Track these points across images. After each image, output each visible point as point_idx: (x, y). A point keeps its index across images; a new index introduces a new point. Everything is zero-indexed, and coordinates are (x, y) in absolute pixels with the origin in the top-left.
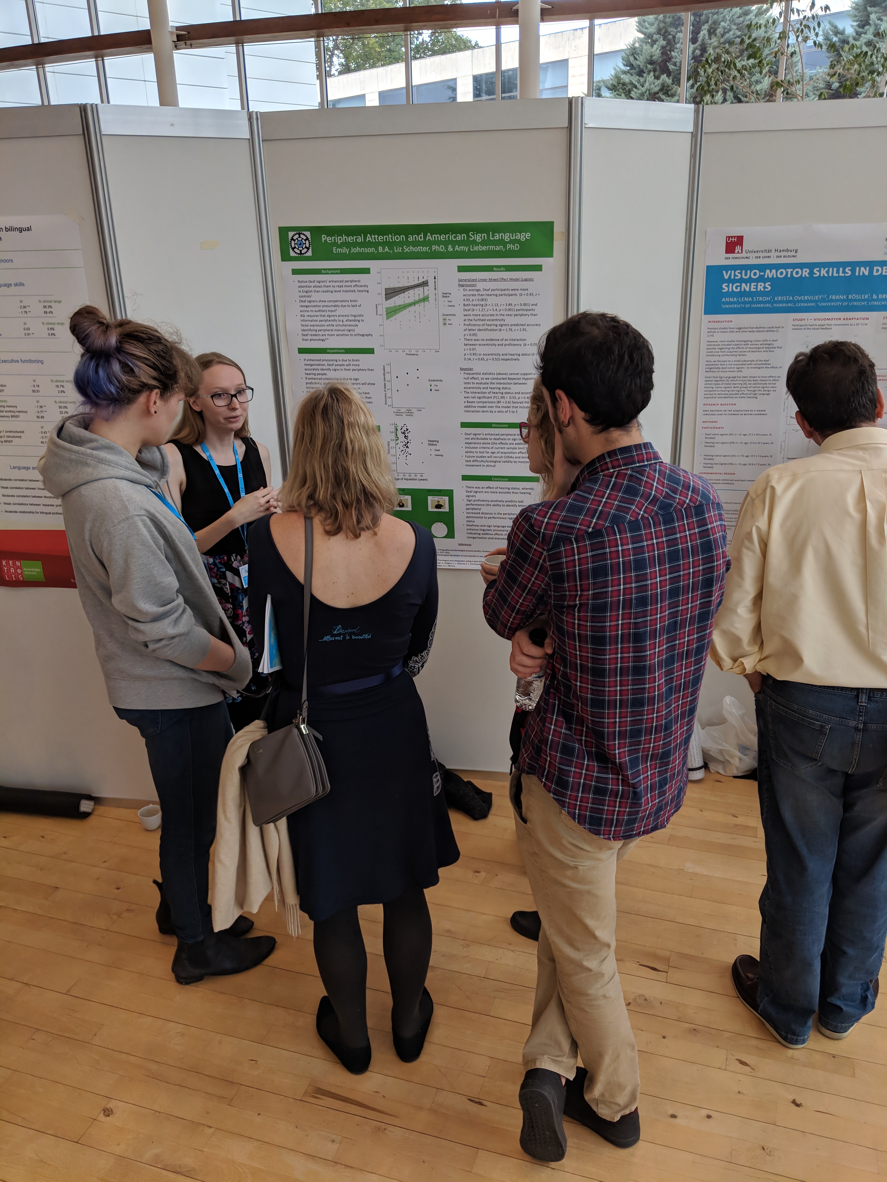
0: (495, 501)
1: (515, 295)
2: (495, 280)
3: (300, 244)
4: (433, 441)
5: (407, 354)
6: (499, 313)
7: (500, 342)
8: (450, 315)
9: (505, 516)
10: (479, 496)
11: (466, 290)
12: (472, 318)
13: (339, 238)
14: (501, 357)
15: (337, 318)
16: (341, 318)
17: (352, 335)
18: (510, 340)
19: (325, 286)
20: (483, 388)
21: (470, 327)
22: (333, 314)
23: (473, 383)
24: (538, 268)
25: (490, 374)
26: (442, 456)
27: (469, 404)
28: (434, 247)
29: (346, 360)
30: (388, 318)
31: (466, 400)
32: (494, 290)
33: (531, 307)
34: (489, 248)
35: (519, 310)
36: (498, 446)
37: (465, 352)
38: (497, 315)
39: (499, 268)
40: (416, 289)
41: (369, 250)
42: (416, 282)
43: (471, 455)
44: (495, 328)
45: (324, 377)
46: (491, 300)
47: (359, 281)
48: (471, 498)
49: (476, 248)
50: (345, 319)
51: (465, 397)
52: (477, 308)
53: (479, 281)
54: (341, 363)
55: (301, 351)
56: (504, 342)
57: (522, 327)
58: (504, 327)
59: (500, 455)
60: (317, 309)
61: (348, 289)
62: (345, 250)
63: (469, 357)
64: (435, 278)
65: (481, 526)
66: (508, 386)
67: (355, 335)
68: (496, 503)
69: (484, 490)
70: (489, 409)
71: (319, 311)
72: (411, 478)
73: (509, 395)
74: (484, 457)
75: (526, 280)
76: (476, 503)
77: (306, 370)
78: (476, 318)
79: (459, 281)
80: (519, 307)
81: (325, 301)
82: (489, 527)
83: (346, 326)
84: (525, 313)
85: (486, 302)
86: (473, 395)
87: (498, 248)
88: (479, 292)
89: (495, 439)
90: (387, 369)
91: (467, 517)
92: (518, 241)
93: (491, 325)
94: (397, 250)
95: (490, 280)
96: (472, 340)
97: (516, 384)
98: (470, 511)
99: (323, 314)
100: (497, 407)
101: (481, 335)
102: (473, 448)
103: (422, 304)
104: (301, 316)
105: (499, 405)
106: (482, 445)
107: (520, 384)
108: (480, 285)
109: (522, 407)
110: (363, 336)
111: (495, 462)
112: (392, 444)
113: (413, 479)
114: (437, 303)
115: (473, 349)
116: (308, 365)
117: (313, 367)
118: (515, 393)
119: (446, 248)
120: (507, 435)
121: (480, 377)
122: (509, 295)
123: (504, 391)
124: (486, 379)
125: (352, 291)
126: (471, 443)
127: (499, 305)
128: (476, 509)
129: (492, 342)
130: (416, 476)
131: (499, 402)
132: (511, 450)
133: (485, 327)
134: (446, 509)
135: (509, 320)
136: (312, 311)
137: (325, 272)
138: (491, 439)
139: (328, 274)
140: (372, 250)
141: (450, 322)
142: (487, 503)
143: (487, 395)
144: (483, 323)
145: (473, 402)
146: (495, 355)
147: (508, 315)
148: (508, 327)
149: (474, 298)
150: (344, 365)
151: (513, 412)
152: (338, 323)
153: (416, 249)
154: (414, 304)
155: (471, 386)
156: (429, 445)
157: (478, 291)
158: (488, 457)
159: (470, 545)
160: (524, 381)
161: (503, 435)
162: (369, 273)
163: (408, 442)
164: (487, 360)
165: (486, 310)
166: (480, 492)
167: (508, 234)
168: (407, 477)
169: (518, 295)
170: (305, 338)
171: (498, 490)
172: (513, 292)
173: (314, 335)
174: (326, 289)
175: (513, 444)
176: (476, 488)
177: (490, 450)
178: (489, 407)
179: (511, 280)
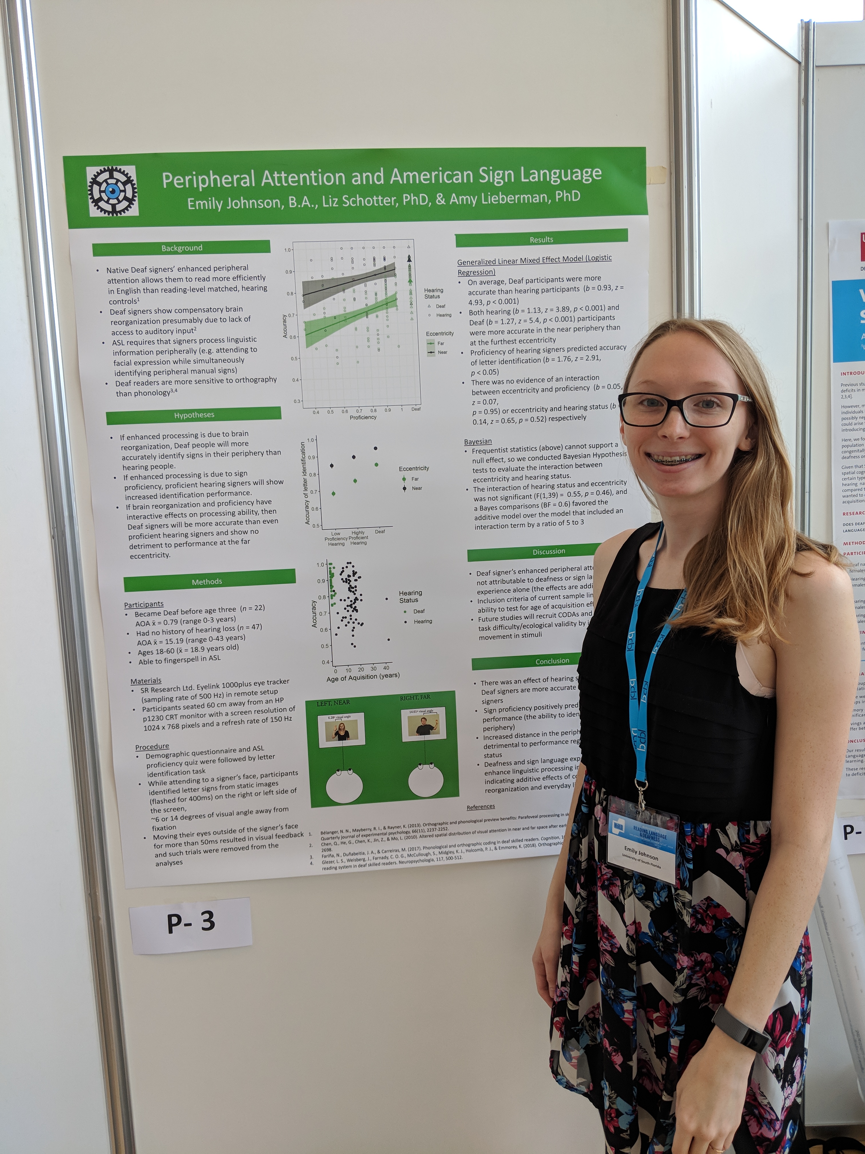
0: (543, 708)
1: (575, 289)
2: (532, 262)
3: (113, 192)
4: (410, 594)
5: (351, 417)
6: (542, 326)
7: (546, 385)
8: (442, 334)
9: (565, 738)
10: (509, 700)
11: (474, 282)
12: (487, 338)
13: (200, 178)
14: (550, 414)
15: (196, 346)
16: (206, 346)
17: (230, 381)
18: (567, 379)
19: (168, 279)
20: (513, 479)
21: (484, 358)
22: (187, 337)
23: (492, 470)
24: (620, 235)
25: (527, 449)
26: (431, 622)
27: (484, 513)
28: (406, 198)
29: (218, 435)
30: (309, 344)
31: (478, 504)
32: (532, 281)
33: (607, 313)
34: (519, 198)
35: (584, 319)
36: (545, 593)
37: (474, 408)
38: (539, 330)
39: (541, 238)
40: (370, 284)
41: (268, 204)
42: (370, 268)
43: (490, 615)
44: (535, 356)
45: (169, 471)
46: (527, 301)
47: (245, 268)
48: (492, 706)
49: (493, 199)
50: (214, 347)
51: (476, 500)
52: (499, 317)
53: (500, 264)
54: (207, 440)
55: (113, 418)
56: (555, 384)
57: (591, 353)
58: (553, 355)
59: (550, 611)
60: (151, 327)
61: (222, 284)
62: (215, 204)
63: (483, 417)
64: (409, 260)
65: (516, 763)
66: (564, 472)
67: (238, 381)
68: (545, 712)
69: (520, 686)
70: (525, 521)
71: (156, 332)
72: (363, 674)
73: (566, 490)
74: (517, 618)
75: (596, 259)
76: (504, 714)
77: (124, 459)
78: (497, 338)
79: (460, 266)
80: (584, 314)
81: (170, 311)
82: (533, 763)
83: (217, 361)
84: (595, 324)
85: (515, 306)
86: (493, 494)
87: (537, 199)
88: (502, 287)
89: (539, 580)
90: (310, 451)
91: (487, 747)
92: (578, 185)
93: (527, 351)
94: (327, 203)
95: (524, 261)
96: (488, 383)
97: (580, 466)
98: (493, 733)
99: (164, 337)
100: (541, 514)
101: (506, 372)
102: (494, 601)
103: (382, 313)
104: (114, 343)
105: (545, 511)
106: (512, 595)
107: (588, 466)
108: (502, 273)
109: (593, 513)
110: (255, 381)
111: (540, 627)
112: (322, 606)
113: (368, 677)
114: (414, 310)
115: (491, 401)
116: (131, 448)
117: (141, 453)
118: (579, 485)
119: (433, 199)
120: (564, 570)
121: (506, 456)
122: (563, 290)
123: (556, 482)
124: (519, 460)
125: (230, 289)
126: (489, 592)
127: (543, 310)
128: (504, 728)
129: (530, 386)
130: (374, 669)
131: (546, 505)
132: (572, 600)
133: (515, 356)
134: (441, 734)
135: (564, 340)
136: (139, 332)
137: (169, 249)
138: (530, 580)
139: (176, 253)
140: (275, 203)
141: (442, 348)
142: (528, 713)
143: (521, 492)
144: (510, 347)
145: (492, 508)
146: (537, 410)
147: (562, 330)
148: (561, 354)
149: (491, 298)
150: (213, 445)
151: (575, 523)
152: (198, 356)
153: (369, 202)
154: (366, 312)
155: (489, 475)
156: (402, 601)
157: (498, 283)
158: (526, 618)
159: (492, 807)
160: (596, 460)
161: (555, 570)
162: (268, 250)
163: (356, 599)
164: (521, 421)
165: (516, 321)
166: (511, 691)
167: (558, 171)
168: (355, 673)
169: (581, 289)
170: (124, 389)
171: (550, 684)
172: (571, 284)
173: (143, 384)
174: (171, 285)
175: (576, 587)
176: (503, 683)
177: (530, 604)
178: (526, 516)
179: (566, 260)
